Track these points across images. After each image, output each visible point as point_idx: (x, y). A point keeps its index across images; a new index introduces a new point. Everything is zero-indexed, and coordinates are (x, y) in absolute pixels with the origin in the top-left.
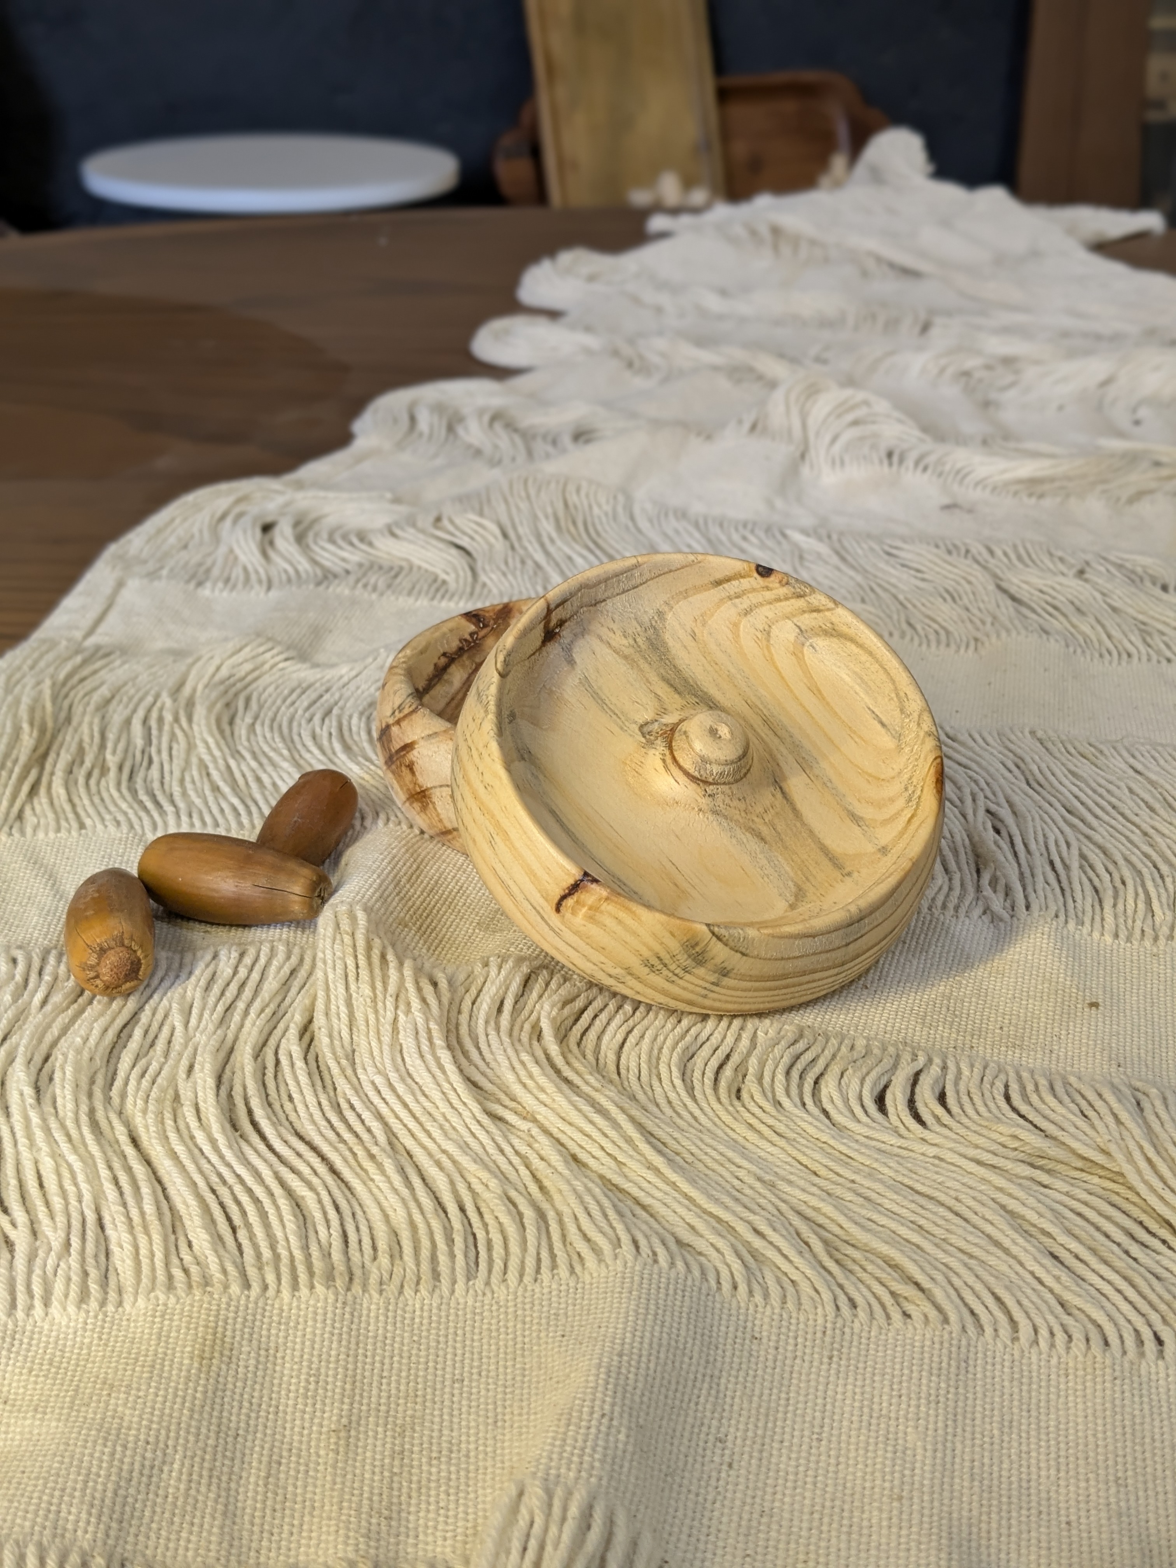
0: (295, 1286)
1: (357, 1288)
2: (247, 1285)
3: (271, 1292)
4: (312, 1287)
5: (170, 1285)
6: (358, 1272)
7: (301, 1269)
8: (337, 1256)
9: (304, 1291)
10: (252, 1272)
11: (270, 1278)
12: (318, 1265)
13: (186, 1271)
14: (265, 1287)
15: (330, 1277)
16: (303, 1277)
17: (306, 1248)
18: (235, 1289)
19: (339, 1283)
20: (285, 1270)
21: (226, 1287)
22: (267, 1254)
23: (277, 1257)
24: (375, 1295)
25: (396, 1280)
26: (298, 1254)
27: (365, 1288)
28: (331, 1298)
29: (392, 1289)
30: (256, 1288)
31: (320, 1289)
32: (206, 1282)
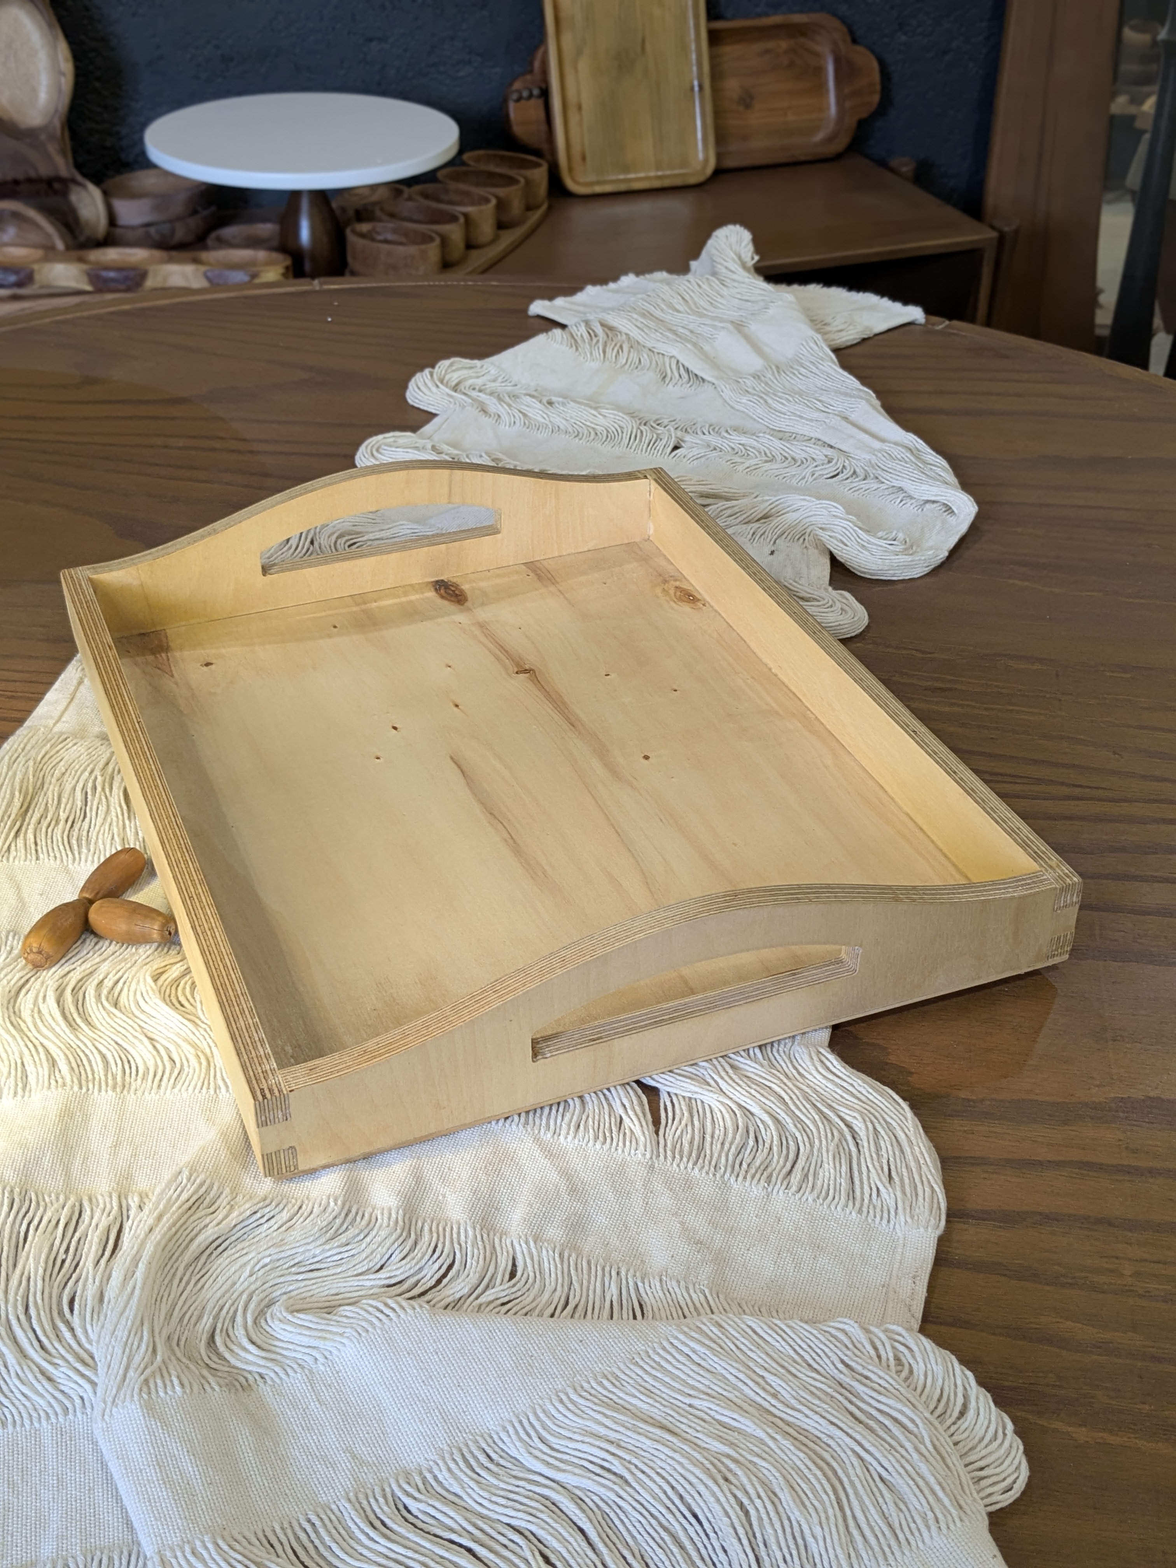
0: (100, 1091)
1: (125, 1092)
2: (81, 1088)
3: (90, 1092)
4: (107, 1091)
6: (127, 1086)
7: (103, 1084)
8: (119, 1079)
9: (103, 1093)
10: (84, 1082)
11: (91, 1086)
12: (110, 1082)
13: (57, 1082)
14: (88, 1090)
15: (114, 1088)
16: (104, 1087)
17: (106, 1075)
18: (76, 1088)
19: (118, 1090)
20: (97, 1083)
21: (72, 1088)
22: (90, 1077)
23: (94, 1079)
24: (133, 1095)
25: (142, 1089)
26: (103, 1078)
27: (129, 1092)
28: (114, 1096)
29: (139, 1093)
30: (84, 1089)
31: (110, 1092)
32: (64, 1085)
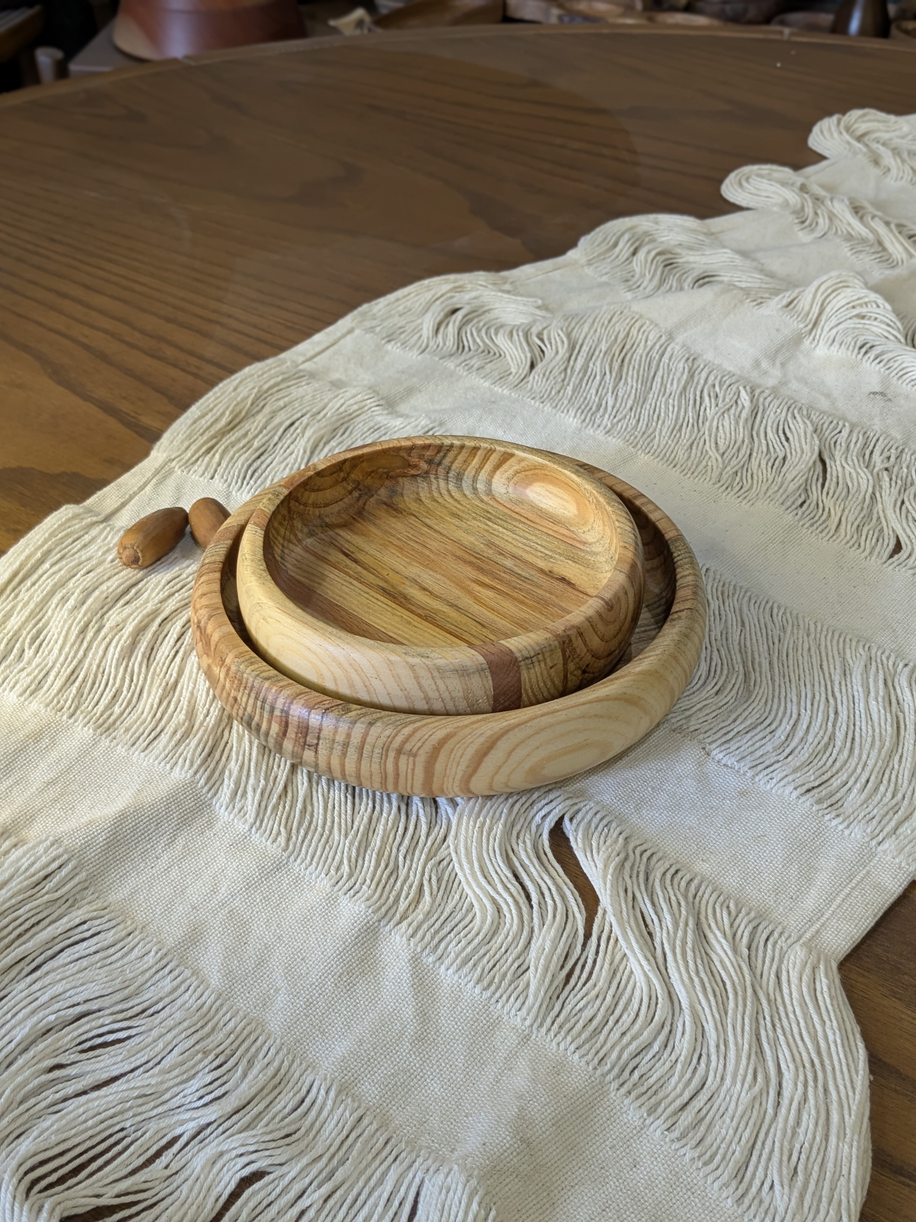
0: (86, 725)
4: (90, 728)
5: (47, 705)
7: (94, 719)
12: (101, 720)
15: (99, 728)
16: (91, 723)
